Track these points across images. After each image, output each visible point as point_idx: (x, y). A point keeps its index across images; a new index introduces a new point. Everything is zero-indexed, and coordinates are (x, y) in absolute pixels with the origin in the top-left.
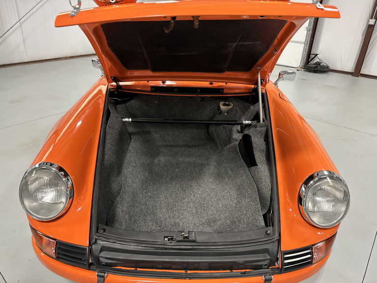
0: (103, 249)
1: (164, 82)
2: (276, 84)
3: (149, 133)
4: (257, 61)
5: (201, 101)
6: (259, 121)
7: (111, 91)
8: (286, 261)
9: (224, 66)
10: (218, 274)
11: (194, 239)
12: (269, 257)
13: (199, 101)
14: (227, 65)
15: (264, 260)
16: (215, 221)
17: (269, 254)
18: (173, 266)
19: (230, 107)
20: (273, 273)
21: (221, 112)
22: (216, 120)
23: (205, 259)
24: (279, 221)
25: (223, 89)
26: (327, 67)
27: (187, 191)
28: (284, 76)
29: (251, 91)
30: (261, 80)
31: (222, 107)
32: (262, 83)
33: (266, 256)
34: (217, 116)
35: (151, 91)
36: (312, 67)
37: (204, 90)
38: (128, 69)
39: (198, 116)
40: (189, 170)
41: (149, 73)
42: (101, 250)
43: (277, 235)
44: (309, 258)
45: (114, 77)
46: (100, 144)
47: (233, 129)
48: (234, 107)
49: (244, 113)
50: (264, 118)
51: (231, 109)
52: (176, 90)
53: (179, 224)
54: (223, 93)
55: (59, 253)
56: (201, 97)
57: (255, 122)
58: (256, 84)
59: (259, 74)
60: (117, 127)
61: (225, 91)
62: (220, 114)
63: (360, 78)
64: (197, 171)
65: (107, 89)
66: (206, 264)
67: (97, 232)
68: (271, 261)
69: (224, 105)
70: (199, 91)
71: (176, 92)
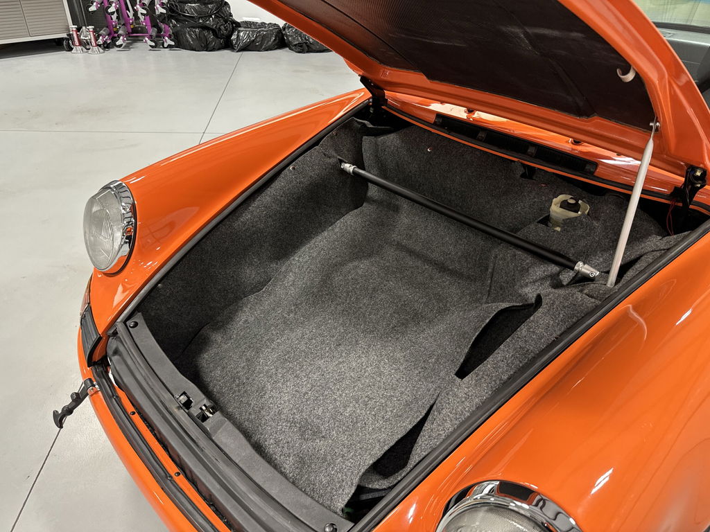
3: (396, 209)
13: (518, 176)
16: (316, 433)
19: (575, 214)
21: (545, 219)
25: (596, 165)
27: (342, 348)
31: (556, 209)
35: (435, 125)
38: (382, 63)
40: (382, 312)
47: (531, 271)
53: (264, 394)
54: (591, 175)
56: (527, 167)
61: (599, 171)
64: (394, 322)
67: (124, 322)
69: (564, 205)
70: (532, 150)
71: (481, 141)
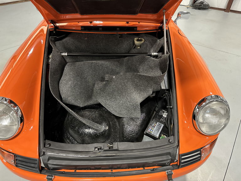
0: (50, 158)
1: (91, 23)
2: (175, 21)
4: (163, 5)
5: (120, 37)
6: (163, 53)
7: (50, 31)
8: (183, 161)
9: (137, 10)
10: (134, 172)
11: (117, 148)
12: (170, 158)
13: (118, 38)
14: (140, 9)
15: (167, 160)
17: (171, 156)
18: (102, 168)
19: (142, 42)
20: (173, 169)
21: (135, 46)
22: (132, 52)
23: (125, 162)
24: (178, 132)
25: (136, 27)
26: (208, 5)
28: (181, 16)
29: (158, 28)
30: (166, 20)
31: (136, 42)
32: (166, 22)
33: (169, 157)
34: (133, 50)
35: (82, 30)
36: (197, 6)
37: (122, 28)
38: (61, 13)
39: (119, 50)
41: (78, 16)
42: (48, 160)
43: (177, 142)
44: (199, 157)
45: (51, 20)
46: (43, 76)
48: (145, 42)
49: (152, 46)
50: (168, 51)
51: (143, 43)
52: (101, 29)
54: (136, 31)
55: (17, 163)
56: (120, 34)
57: (160, 54)
58: (162, 22)
59: (165, 15)
60: (58, 60)
61: (138, 29)
62: (134, 48)
63: (230, 13)
65: (48, 29)
66: (126, 165)
67: (45, 147)
68: (172, 160)
69: (138, 40)
70: (118, 29)
71: (101, 31)
